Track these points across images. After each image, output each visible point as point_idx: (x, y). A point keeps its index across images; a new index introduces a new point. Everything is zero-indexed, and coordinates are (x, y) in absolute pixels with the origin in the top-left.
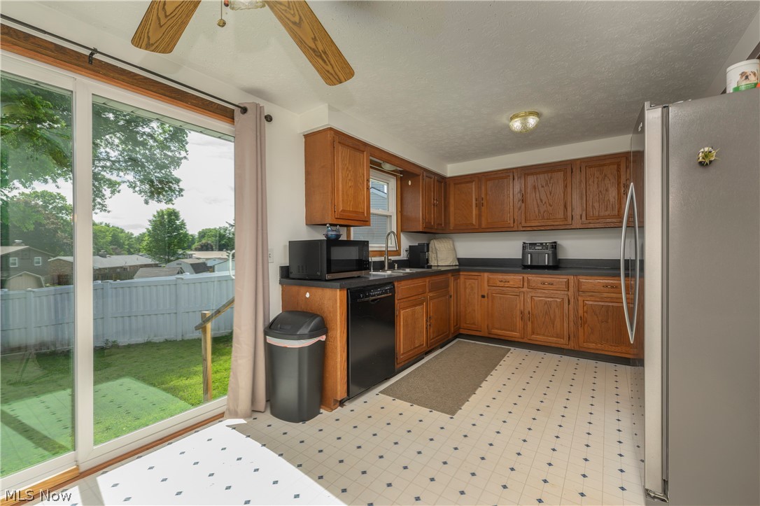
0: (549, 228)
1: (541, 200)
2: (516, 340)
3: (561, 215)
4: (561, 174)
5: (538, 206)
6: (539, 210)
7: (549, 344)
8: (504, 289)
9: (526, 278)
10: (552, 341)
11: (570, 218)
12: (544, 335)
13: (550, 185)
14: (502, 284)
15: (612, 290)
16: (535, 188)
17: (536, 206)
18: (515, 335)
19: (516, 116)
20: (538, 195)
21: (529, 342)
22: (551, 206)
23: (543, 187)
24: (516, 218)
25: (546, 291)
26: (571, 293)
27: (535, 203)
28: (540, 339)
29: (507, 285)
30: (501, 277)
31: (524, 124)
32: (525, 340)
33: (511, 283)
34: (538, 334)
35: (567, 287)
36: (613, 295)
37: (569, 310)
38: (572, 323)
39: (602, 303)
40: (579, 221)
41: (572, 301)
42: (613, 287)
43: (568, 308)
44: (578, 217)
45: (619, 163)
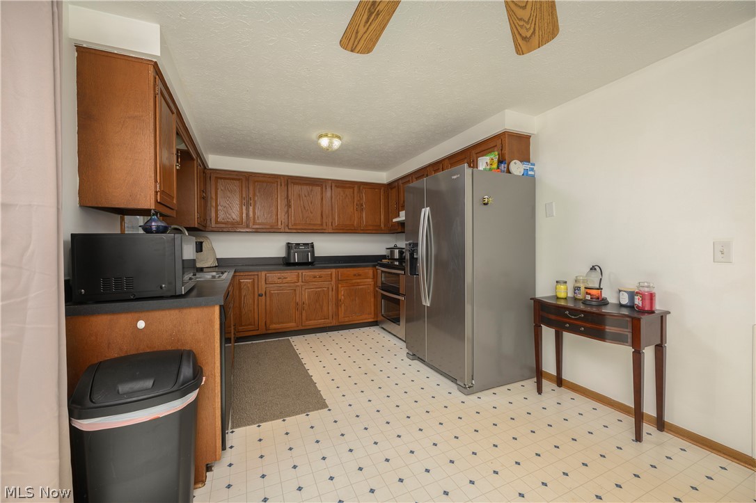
0: (309, 231)
1: (304, 207)
2: (292, 329)
3: (319, 223)
4: (319, 188)
5: (302, 212)
6: (303, 216)
7: (318, 326)
8: (281, 285)
9: (300, 274)
10: (321, 322)
11: (324, 224)
12: (315, 320)
13: (311, 196)
14: (280, 281)
15: (358, 277)
16: (300, 197)
17: (300, 212)
18: (291, 325)
19: (326, 135)
20: (302, 202)
21: (303, 328)
22: (312, 213)
23: (305, 196)
24: (283, 221)
25: (316, 283)
26: (333, 282)
27: (300, 209)
28: (312, 323)
29: (285, 281)
30: (279, 275)
31: (331, 143)
32: (301, 328)
33: (289, 279)
34: (310, 320)
35: (331, 279)
36: (359, 281)
37: (332, 296)
38: (334, 305)
39: (352, 287)
40: (330, 227)
41: (334, 288)
42: (359, 275)
43: (332, 294)
44: (330, 224)
45: (353, 188)
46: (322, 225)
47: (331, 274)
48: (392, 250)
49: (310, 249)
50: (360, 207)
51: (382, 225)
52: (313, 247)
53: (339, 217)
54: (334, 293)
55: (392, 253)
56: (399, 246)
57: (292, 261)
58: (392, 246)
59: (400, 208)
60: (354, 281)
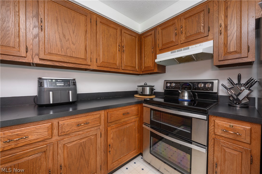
9: (55, 125)
11: (88, 59)
26: (102, 127)
35: (100, 123)
36: (126, 119)
37: (101, 143)
38: (103, 153)
39: (121, 128)
40: (95, 63)
41: (103, 133)
42: (128, 113)
43: (100, 141)
44: (95, 60)
45: (117, 29)
46: (85, 59)
47: (100, 118)
48: (143, 87)
49: (72, 86)
50: (122, 49)
51: (137, 68)
52: (75, 84)
53: (104, 54)
54: (103, 138)
55: (143, 90)
56: (149, 84)
57: (46, 103)
58: (142, 84)
59: (158, 51)
60: (122, 121)
